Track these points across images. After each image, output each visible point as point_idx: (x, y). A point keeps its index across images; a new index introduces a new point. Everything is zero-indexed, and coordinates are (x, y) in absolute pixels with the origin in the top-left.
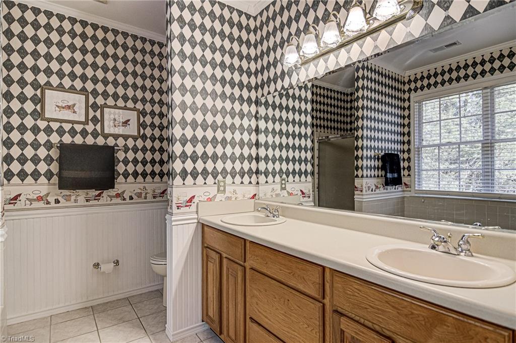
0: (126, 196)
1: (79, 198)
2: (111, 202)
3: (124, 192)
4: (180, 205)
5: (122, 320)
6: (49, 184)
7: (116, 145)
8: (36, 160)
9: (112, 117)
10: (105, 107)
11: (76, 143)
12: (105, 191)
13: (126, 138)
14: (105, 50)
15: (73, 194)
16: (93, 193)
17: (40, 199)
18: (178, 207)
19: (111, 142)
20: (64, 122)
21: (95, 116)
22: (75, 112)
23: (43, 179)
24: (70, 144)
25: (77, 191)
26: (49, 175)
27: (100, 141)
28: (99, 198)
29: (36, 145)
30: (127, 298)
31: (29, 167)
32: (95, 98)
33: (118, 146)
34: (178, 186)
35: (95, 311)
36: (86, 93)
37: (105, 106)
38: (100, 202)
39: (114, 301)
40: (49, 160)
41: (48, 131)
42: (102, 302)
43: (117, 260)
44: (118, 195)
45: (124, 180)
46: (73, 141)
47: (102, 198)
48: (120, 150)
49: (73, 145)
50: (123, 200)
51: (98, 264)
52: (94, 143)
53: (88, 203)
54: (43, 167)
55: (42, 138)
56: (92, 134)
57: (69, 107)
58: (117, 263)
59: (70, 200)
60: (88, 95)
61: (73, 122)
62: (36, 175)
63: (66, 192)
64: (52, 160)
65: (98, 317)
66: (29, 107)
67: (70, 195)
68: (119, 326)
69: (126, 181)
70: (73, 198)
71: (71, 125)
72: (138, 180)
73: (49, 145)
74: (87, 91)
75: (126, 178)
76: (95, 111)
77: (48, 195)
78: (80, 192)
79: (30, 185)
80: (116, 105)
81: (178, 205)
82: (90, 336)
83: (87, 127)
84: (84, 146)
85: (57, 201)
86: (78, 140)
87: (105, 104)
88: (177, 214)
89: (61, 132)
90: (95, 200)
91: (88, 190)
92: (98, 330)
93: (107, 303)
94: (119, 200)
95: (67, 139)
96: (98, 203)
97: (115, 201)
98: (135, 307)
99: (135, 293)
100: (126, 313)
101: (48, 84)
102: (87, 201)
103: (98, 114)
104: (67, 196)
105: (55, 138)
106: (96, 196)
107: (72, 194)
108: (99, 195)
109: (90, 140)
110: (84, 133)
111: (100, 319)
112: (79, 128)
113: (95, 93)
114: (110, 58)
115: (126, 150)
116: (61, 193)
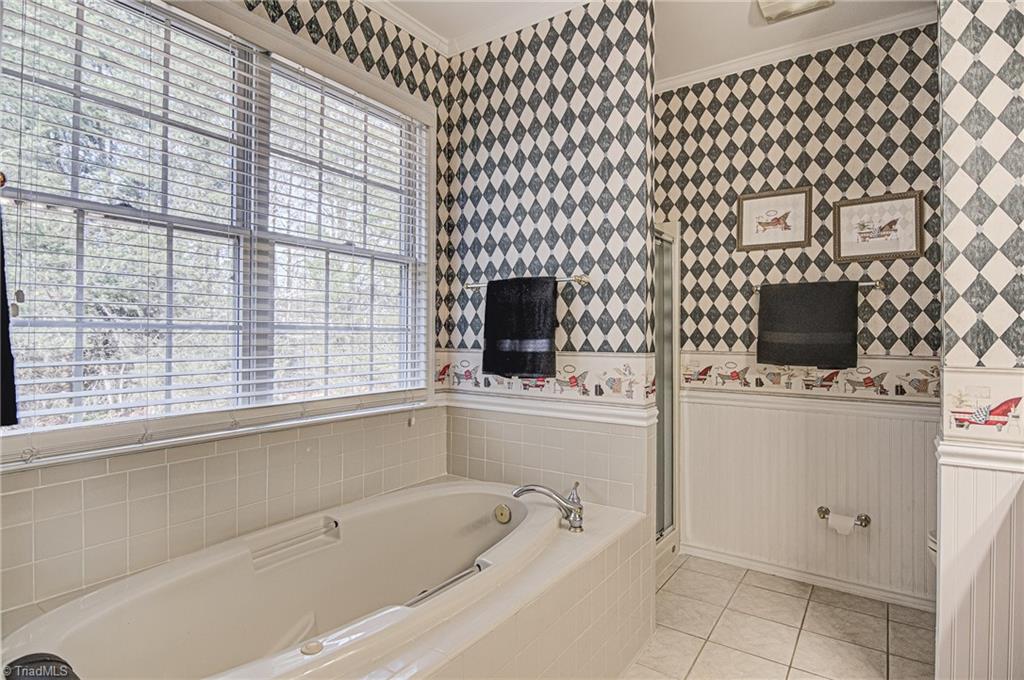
0: (889, 384)
1: (793, 380)
2: (853, 395)
3: (882, 376)
4: (967, 417)
5: (853, 639)
6: (748, 354)
7: (866, 278)
8: (730, 315)
9: (856, 220)
10: (843, 206)
11: (790, 282)
12: (842, 371)
13: (887, 260)
14: (845, 92)
15: (784, 371)
16: (819, 374)
17: (735, 376)
18: (960, 423)
19: (854, 272)
20: (770, 249)
21: (823, 228)
22: (787, 227)
23: (739, 345)
24: (780, 285)
25: (791, 367)
26: (748, 337)
27: (833, 274)
28: (830, 383)
29: (730, 292)
30: (888, 604)
31: (722, 326)
32: (823, 193)
33: (871, 281)
34: (958, 370)
35: (813, 596)
36: (807, 189)
37: (844, 202)
38: (832, 392)
39: (859, 597)
40: (747, 313)
41: (748, 266)
42: (835, 588)
43: (867, 517)
44: (869, 382)
45: (882, 350)
46: (784, 280)
47: (834, 385)
48: (873, 287)
49: (784, 286)
50: (881, 393)
51: (827, 512)
52: (822, 278)
53: (808, 392)
54: (739, 326)
55: (739, 279)
56: (818, 262)
57: (777, 221)
58: (865, 521)
59: (779, 383)
60: (811, 190)
61: (784, 246)
62: (730, 338)
63: (773, 368)
64: (752, 314)
65: (813, 608)
66: (722, 233)
67: (779, 374)
68: (842, 645)
69: (888, 354)
70: (784, 379)
71: (780, 252)
72: (917, 351)
73: (748, 290)
74: (809, 184)
75: (888, 347)
76: (823, 218)
77: (746, 369)
78: (796, 369)
79: (722, 353)
80: (866, 195)
81: (958, 416)
82: (783, 630)
83: (808, 250)
84: (804, 286)
85: (759, 383)
86: (794, 276)
87: (844, 198)
88: (953, 438)
89: (765, 265)
90: (822, 386)
91: (810, 368)
92: (801, 629)
93: (844, 593)
94: (871, 393)
95: (775, 277)
96: (828, 393)
97: (862, 392)
98: (894, 629)
99: (908, 602)
100: (865, 630)
101: (748, 190)
102: (808, 387)
103: (829, 223)
104: (774, 374)
105: (757, 278)
106: (824, 380)
107: (782, 372)
108: (830, 378)
109: (813, 275)
110: (803, 263)
111: (815, 614)
112: (793, 254)
113: (824, 183)
114: (855, 103)
115: (888, 285)
116: (765, 369)
